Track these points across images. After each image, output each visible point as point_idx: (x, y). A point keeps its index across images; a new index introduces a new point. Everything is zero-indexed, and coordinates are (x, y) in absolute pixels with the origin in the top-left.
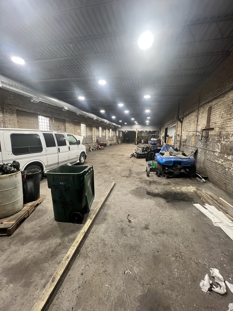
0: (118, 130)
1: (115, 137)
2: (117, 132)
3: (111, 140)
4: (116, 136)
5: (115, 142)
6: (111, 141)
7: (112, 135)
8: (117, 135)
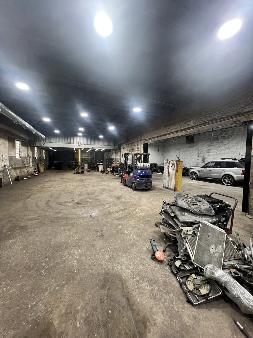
0: (38, 145)
1: (31, 160)
2: (36, 149)
3: (20, 166)
4: (34, 158)
5: (31, 169)
6: (21, 168)
7: (23, 155)
8: (36, 155)
